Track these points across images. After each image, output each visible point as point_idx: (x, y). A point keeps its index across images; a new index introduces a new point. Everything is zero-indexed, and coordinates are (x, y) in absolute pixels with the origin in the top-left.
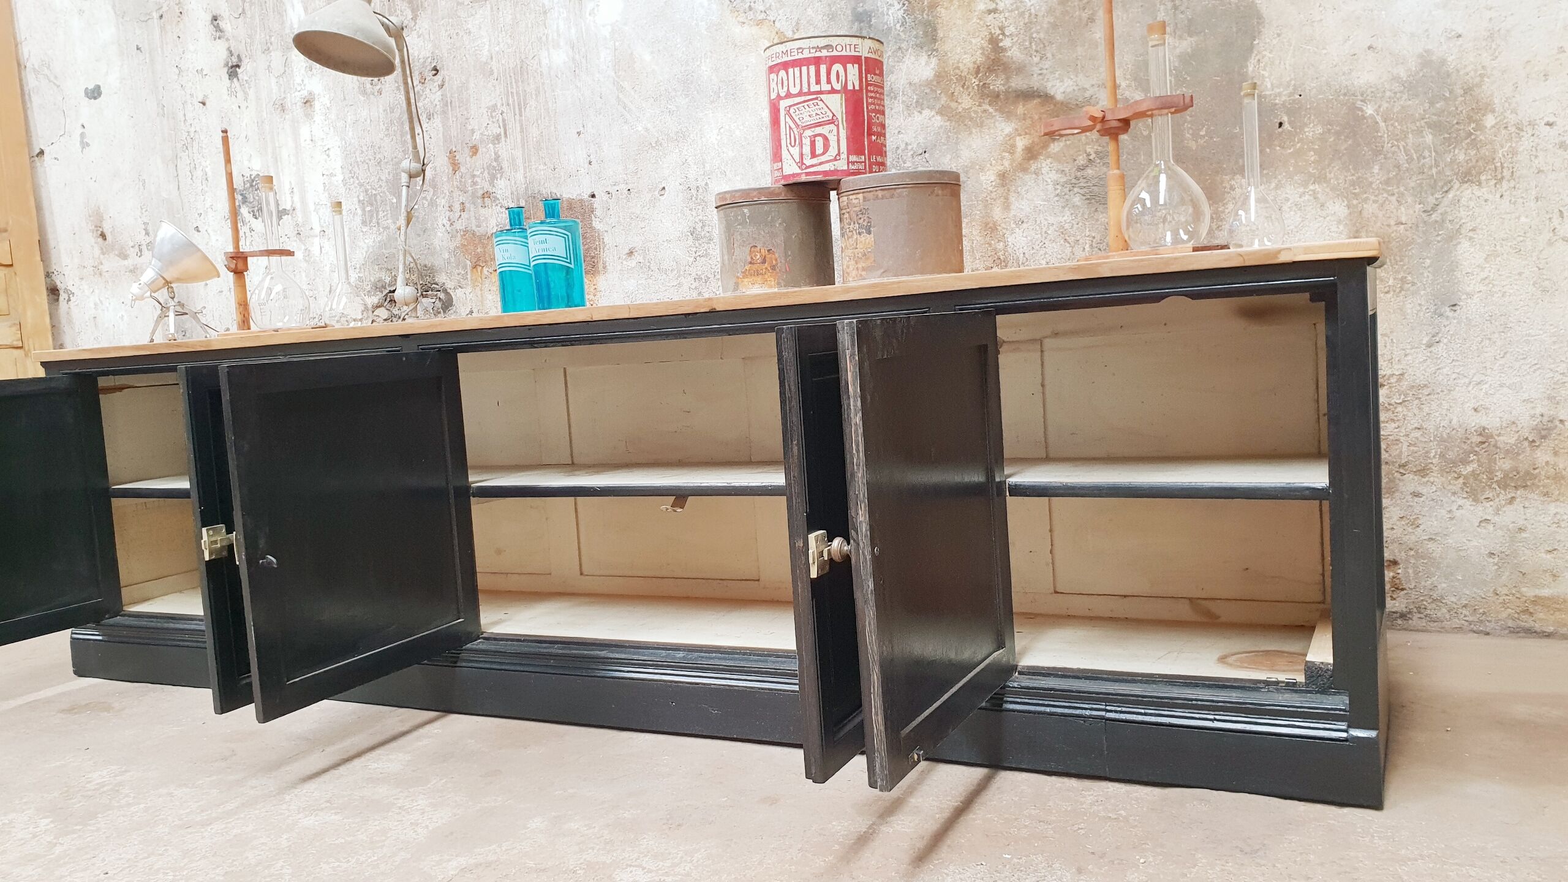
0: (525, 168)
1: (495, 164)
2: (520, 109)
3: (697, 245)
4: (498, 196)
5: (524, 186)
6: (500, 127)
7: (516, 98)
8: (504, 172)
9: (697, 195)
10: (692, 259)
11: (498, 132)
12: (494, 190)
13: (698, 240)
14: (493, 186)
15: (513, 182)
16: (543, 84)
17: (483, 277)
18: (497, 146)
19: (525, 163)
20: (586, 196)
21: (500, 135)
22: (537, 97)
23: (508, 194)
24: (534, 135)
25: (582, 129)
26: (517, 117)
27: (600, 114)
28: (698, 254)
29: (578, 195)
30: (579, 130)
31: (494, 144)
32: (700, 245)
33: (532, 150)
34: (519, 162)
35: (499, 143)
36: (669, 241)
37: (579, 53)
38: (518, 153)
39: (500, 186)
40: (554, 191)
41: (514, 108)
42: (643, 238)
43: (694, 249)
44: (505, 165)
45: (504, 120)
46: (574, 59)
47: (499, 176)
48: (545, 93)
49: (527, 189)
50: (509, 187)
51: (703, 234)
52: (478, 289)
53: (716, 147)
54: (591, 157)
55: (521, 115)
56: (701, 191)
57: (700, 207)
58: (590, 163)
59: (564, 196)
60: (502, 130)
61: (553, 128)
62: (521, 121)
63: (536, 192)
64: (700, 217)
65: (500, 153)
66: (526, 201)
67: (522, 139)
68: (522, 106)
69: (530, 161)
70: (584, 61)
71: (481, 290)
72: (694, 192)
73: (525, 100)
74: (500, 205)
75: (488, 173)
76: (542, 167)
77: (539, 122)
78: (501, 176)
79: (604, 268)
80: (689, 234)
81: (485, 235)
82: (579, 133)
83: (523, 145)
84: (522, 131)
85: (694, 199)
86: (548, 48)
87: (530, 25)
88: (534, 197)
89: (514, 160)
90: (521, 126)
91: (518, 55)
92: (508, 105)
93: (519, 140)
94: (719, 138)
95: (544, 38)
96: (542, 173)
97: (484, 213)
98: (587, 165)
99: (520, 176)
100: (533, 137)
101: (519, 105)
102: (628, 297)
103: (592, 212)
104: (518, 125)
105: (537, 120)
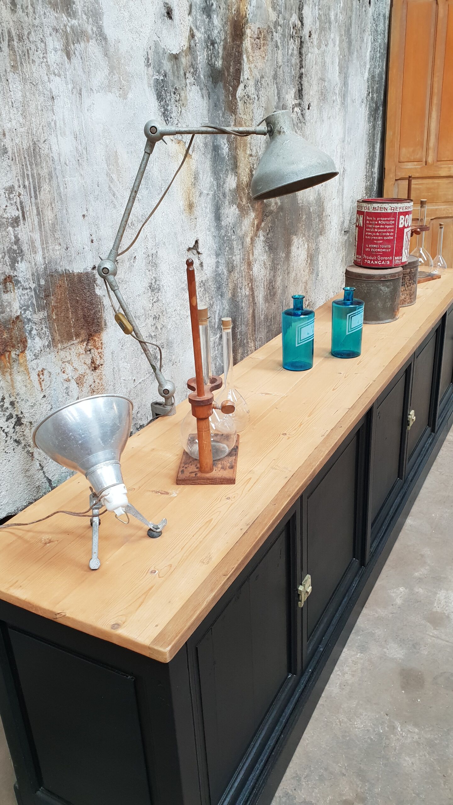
0: (43, 249)
1: (15, 247)
2: (35, 192)
3: (153, 295)
4: (20, 279)
5: (43, 267)
6: (18, 209)
7: (31, 180)
8: (24, 255)
9: (152, 260)
10: (151, 305)
11: (17, 215)
12: (15, 273)
13: (153, 291)
14: (15, 270)
15: (33, 263)
16: (55, 169)
17: (11, 361)
18: (16, 229)
19: (43, 244)
20: (90, 270)
21: (18, 217)
22: (50, 181)
23: (29, 276)
24: (50, 218)
25: (86, 212)
26: (33, 200)
27: (97, 199)
28: (154, 301)
29: (84, 269)
30: (84, 213)
31: (13, 227)
32: (154, 294)
33: (49, 232)
34: (38, 244)
35: (18, 226)
36: (139, 295)
37: (81, 144)
38: (37, 236)
39: (21, 269)
40: (68, 268)
41: (30, 189)
42: (126, 296)
43: (152, 298)
44: (25, 248)
45: (21, 203)
46: (77, 149)
47: (19, 259)
48: (57, 178)
49: (46, 269)
50: (30, 269)
51: (155, 287)
52: (8, 374)
53: (161, 225)
54: (93, 235)
55: (36, 198)
56: (154, 257)
57: (154, 269)
58: (92, 241)
59: (75, 271)
60: (20, 213)
61: (65, 211)
62: (36, 204)
63: (54, 271)
64: (154, 275)
65: (19, 236)
66: (46, 281)
67: (39, 222)
68: (36, 190)
69: (47, 243)
70: (85, 153)
71: (11, 375)
72: (150, 258)
73: (39, 183)
74: (21, 288)
75: (9, 257)
76: (57, 247)
77: (53, 205)
78: (22, 259)
79: (105, 325)
80: (149, 288)
81: (9, 321)
82: (84, 216)
83: (40, 227)
84: (38, 214)
85: (151, 263)
86: (57, 135)
87: (39, 108)
88: (52, 276)
89: (33, 242)
90: (38, 208)
91: (30, 136)
92: (24, 186)
93: (36, 223)
94: (162, 219)
95: (53, 123)
96: (58, 253)
97: (7, 298)
98: (90, 243)
99: (39, 258)
100: (48, 220)
101: (34, 188)
102: (120, 342)
103: (95, 282)
104: (34, 208)
105: (51, 204)
